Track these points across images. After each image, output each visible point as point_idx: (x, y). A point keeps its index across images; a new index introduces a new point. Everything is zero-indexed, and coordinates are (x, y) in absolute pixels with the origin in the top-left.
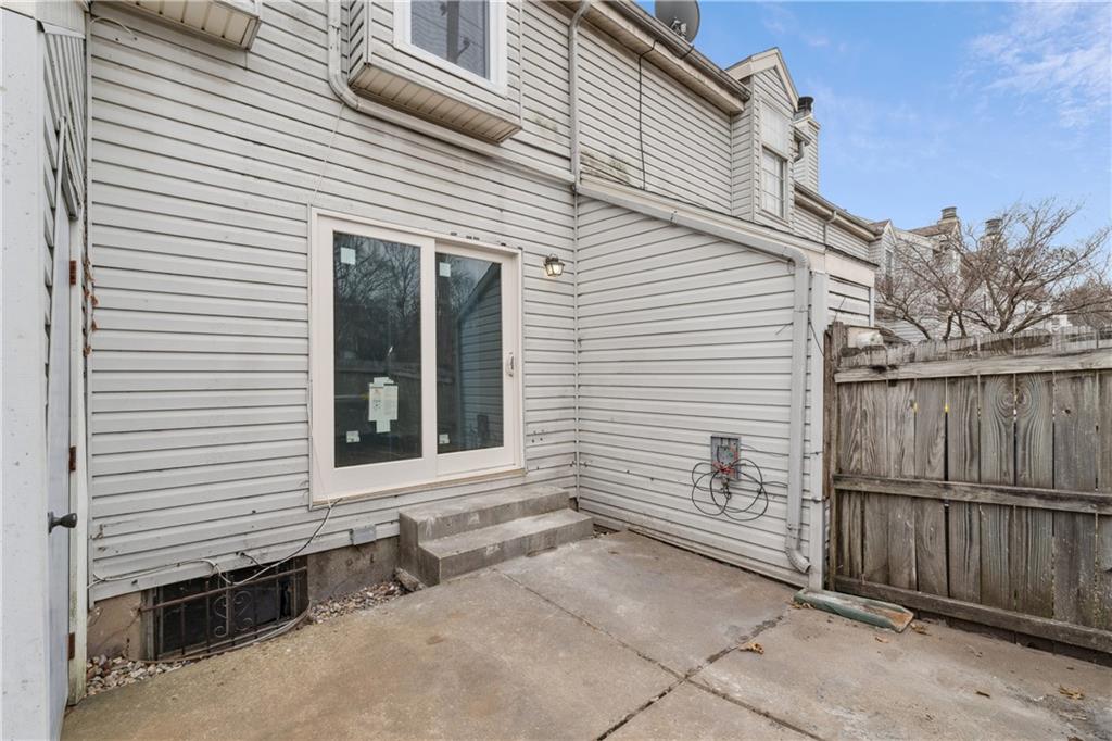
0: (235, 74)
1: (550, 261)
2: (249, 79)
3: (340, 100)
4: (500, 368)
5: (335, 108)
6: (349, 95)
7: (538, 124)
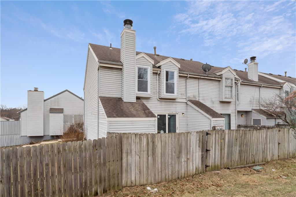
0: (149, 101)
1: (183, 114)
2: (152, 101)
3: (158, 100)
4: (176, 128)
5: (157, 101)
6: (159, 100)
7: (181, 95)
